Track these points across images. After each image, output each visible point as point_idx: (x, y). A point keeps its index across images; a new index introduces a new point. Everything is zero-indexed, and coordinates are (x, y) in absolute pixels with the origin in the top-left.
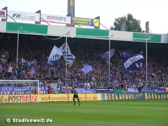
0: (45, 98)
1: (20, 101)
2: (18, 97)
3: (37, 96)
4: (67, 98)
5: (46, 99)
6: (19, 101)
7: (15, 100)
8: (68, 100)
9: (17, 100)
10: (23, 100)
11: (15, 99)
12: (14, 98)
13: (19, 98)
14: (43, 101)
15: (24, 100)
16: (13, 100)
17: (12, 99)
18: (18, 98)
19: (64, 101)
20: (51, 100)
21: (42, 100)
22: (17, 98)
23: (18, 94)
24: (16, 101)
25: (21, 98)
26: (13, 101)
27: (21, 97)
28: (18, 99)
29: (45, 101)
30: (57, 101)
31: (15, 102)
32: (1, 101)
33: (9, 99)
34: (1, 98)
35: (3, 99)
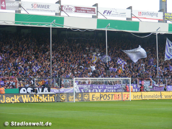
0: (137, 96)
1: (112, 99)
2: (110, 95)
3: (129, 94)
4: (160, 96)
5: (139, 97)
6: (110, 100)
7: (106, 98)
8: (161, 98)
9: (109, 98)
10: (115, 98)
11: (106, 97)
12: (105, 96)
13: (110, 96)
14: (135, 99)
15: (116, 98)
16: (105, 98)
17: (104, 97)
18: (109, 96)
19: (157, 99)
20: (143, 99)
21: (134, 98)
22: (108, 96)
23: (109, 92)
24: (108, 99)
26: (104, 99)
27: (112, 95)
28: (109, 97)
29: (137, 99)
30: (150, 99)
31: (107, 100)
32: (92, 99)
33: (101, 97)
34: (93, 96)
35: (94, 97)
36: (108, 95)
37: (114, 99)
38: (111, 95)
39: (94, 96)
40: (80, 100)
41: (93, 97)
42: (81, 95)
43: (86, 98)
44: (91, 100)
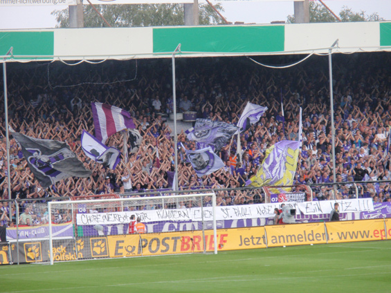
0: (252, 238)
1: (174, 250)
2: (168, 238)
3: (226, 235)
4: (323, 234)
5: (255, 241)
6: (170, 251)
7: (158, 249)
8: (325, 241)
9: (164, 248)
10: (182, 246)
11: (158, 245)
12: (155, 243)
13: (171, 243)
14: (244, 247)
15: (185, 246)
16: (154, 248)
17: (150, 246)
18: (166, 241)
19: (312, 243)
20: (270, 244)
21: (241, 245)
22: (163, 243)
24: (162, 251)
25: (176, 242)
26: (152, 252)
27: (175, 239)
28: (167, 246)
29: (251, 246)
30: (290, 244)
31: (159, 252)
32: (116, 253)
33: (141, 247)
34: (117, 245)
35: (121, 248)
36: (165, 239)
37: (182, 249)
38: (173, 238)
39: (120, 245)
40: (81, 255)
41: (118, 247)
42: (82, 243)
43: (97, 250)
44: (112, 254)
